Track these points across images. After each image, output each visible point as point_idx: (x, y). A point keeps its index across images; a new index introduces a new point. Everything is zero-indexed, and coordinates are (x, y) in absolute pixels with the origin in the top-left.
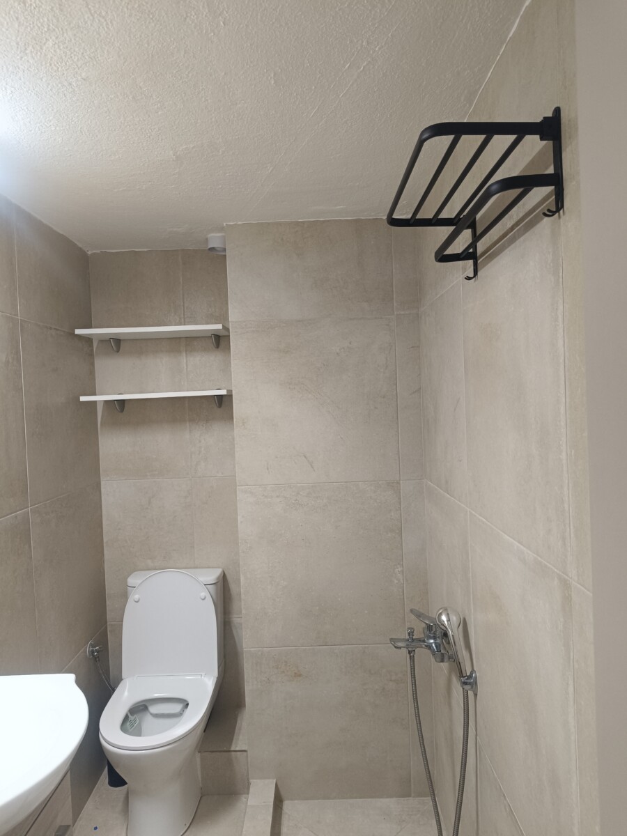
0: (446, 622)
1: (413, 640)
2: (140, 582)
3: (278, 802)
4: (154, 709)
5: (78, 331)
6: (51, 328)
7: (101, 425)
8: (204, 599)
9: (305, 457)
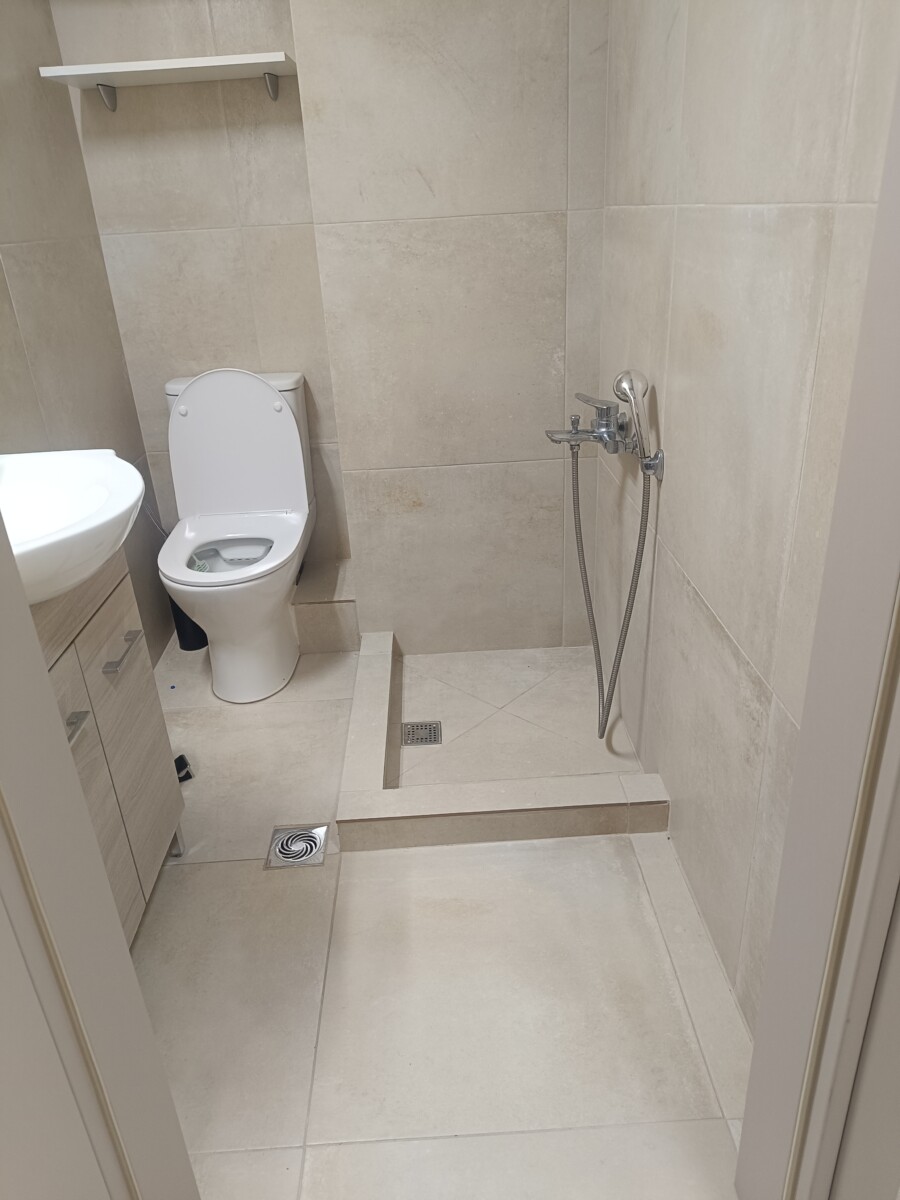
0: (626, 391)
1: (577, 432)
2: (183, 387)
3: (398, 656)
4: (227, 554)
7: (84, 134)
8: (280, 411)
9: (420, 172)
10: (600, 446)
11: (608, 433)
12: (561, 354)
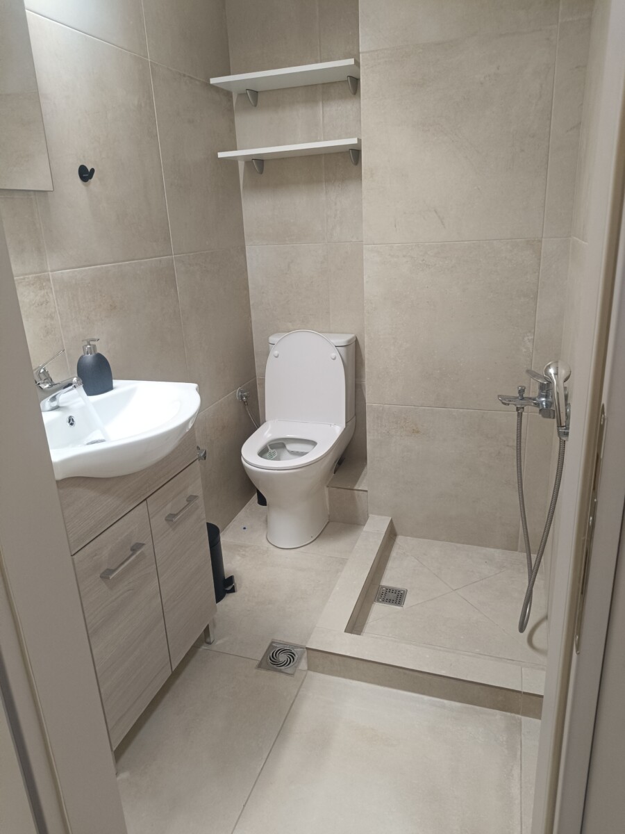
0: (553, 375)
1: (523, 399)
2: (279, 339)
3: (391, 535)
4: (290, 447)
5: (213, 81)
6: (184, 76)
7: (243, 187)
8: (334, 359)
9: (436, 212)
11: (546, 401)
12: (531, 337)
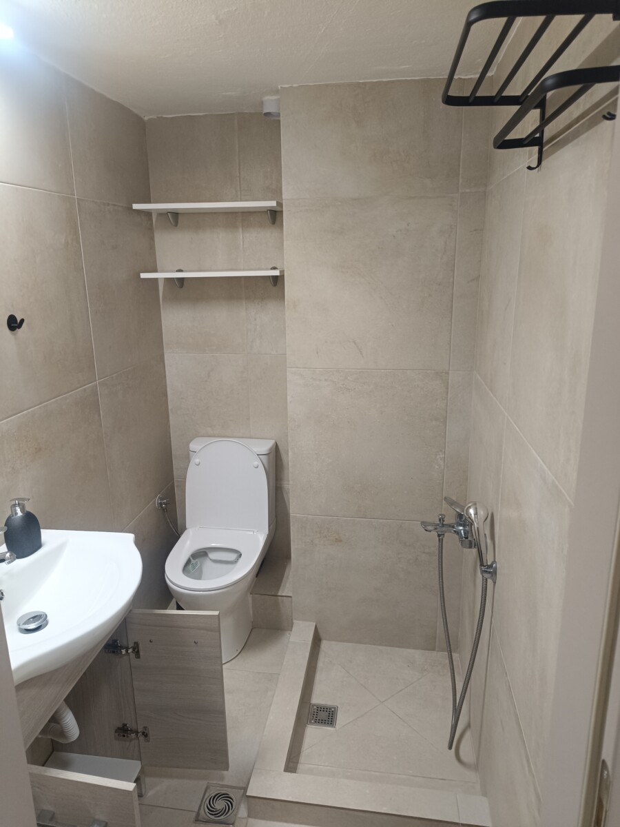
0: (473, 515)
1: (443, 525)
2: (200, 447)
3: (317, 640)
4: (212, 556)
5: (136, 206)
6: (108, 204)
7: (163, 300)
8: (257, 467)
10: (456, 537)
11: (464, 530)
12: (442, 456)
